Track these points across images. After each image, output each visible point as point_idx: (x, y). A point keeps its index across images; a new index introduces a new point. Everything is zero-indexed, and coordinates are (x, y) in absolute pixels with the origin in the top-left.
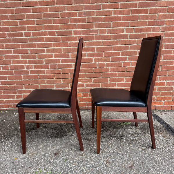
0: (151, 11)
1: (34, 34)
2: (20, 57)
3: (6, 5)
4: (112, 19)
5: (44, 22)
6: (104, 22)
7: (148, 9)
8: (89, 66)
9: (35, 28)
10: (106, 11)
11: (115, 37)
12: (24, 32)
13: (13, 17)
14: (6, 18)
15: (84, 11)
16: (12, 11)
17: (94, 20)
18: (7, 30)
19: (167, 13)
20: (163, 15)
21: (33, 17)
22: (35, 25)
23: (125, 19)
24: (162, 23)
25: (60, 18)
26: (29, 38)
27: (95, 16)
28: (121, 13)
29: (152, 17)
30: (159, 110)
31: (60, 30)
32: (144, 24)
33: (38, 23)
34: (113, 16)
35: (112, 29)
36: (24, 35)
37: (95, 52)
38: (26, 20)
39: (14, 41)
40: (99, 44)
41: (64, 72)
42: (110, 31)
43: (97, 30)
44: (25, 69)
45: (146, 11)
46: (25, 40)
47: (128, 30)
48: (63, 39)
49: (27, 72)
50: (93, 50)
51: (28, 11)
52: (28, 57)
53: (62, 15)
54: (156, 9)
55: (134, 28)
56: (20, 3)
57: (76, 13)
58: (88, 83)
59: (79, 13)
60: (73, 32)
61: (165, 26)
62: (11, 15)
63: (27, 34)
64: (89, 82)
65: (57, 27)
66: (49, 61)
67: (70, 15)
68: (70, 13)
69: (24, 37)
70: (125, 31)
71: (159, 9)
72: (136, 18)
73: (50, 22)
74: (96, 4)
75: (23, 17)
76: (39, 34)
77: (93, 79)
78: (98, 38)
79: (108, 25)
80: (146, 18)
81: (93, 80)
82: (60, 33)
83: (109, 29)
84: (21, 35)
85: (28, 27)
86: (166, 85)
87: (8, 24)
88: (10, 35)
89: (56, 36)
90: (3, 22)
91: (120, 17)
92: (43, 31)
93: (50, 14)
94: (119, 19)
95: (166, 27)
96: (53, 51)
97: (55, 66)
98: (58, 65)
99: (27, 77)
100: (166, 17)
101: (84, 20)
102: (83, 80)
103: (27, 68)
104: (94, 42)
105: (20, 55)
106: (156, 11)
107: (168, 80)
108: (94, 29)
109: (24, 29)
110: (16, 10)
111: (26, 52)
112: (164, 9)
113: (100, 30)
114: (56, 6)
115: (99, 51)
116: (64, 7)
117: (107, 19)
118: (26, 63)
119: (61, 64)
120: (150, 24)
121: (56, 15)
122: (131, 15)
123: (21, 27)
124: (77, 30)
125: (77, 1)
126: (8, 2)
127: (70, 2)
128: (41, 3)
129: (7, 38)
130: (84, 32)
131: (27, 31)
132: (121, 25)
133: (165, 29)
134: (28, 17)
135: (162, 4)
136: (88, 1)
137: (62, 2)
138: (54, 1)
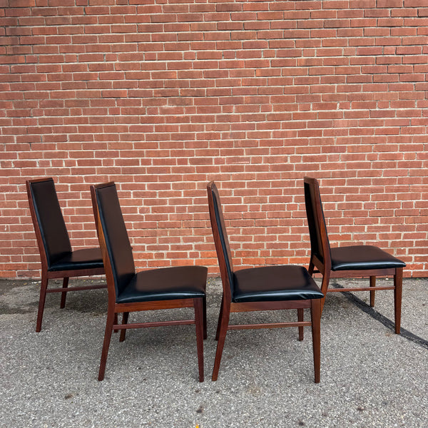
0: (326, 133)
1: (156, 162)
2: (132, 195)
3: (118, 120)
4: (270, 143)
5: (172, 145)
6: (259, 147)
7: (321, 131)
8: (237, 209)
9: (158, 154)
10: (262, 132)
11: (275, 168)
12: (140, 158)
13: (126, 138)
14: (116, 138)
15: (230, 131)
16: (125, 129)
17: (245, 144)
18: (116, 155)
19: (349, 136)
20: (343, 139)
21: (156, 137)
22: (159, 149)
23: (288, 143)
24: (343, 150)
25: (196, 140)
26: (148, 168)
27: (247, 139)
28: (283, 135)
29: (328, 141)
31: (195, 157)
32: (316, 150)
33: (163, 146)
34: (271, 139)
35: (271, 157)
36: (140, 163)
37: (246, 188)
38: (145, 141)
39: (125, 171)
40: (252, 177)
41: (197, 217)
42: (267, 160)
43: (249, 158)
44: (138, 214)
45: (319, 133)
46: (142, 170)
47: (293, 159)
48: (199, 170)
49: (141, 218)
50: (242, 185)
51: (150, 129)
52: (144, 195)
53: (199, 137)
54: (333, 130)
55: (302, 155)
56: (138, 117)
57: (219, 135)
58: (234, 235)
59: (224, 134)
60: (213, 160)
61: (346, 153)
62: (123, 135)
63: (145, 162)
64: (234, 233)
65: (191, 153)
66: (175, 202)
67: (210, 136)
68: (211, 134)
69: (140, 166)
70: (289, 159)
71: (337, 130)
72: (305, 142)
73: (181, 145)
74: (247, 122)
75: (141, 138)
76: (163, 162)
77: (241, 229)
78: (249, 169)
79: (266, 152)
80: (320, 142)
81: (241, 231)
82: (193, 162)
83: (266, 158)
84: (137, 162)
85: (147, 151)
86: (354, 239)
87: (118, 146)
88: (119, 163)
89: (189, 165)
90: (110, 144)
91: (282, 141)
92: (170, 158)
93: (182, 135)
94: (280, 143)
95: (349, 155)
96: (183, 186)
97: (183, 209)
98: (189, 207)
99: (140, 226)
100: (347, 141)
101: (230, 144)
103: (142, 211)
104: (244, 174)
105: (132, 191)
106: (332, 133)
107: (355, 231)
108: (245, 156)
109: (141, 154)
110: (130, 127)
111: (142, 187)
112: (344, 130)
113: (253, 158)
114: (190, 123)
115: (251, 187)
116: (203, 125)
117: (263, 143)
118: (139, 203)
119: (193, 205)
120: (325, 150)
121: (191, 137)
122: (297, 138)
123: (136, 152)
124: (220, 157)
125: (220, 119)
126: (121, 115)
127: (210, 119)
128: (169, 120)
129: (114, 166)
130: (230, 161)
131: (145, 158)
132: (283, 151)
133: (347, 158)
134: (149, 137)
135: (342, 124)
136: (237, 118)
137: (200, 119)
138: (187, 118)
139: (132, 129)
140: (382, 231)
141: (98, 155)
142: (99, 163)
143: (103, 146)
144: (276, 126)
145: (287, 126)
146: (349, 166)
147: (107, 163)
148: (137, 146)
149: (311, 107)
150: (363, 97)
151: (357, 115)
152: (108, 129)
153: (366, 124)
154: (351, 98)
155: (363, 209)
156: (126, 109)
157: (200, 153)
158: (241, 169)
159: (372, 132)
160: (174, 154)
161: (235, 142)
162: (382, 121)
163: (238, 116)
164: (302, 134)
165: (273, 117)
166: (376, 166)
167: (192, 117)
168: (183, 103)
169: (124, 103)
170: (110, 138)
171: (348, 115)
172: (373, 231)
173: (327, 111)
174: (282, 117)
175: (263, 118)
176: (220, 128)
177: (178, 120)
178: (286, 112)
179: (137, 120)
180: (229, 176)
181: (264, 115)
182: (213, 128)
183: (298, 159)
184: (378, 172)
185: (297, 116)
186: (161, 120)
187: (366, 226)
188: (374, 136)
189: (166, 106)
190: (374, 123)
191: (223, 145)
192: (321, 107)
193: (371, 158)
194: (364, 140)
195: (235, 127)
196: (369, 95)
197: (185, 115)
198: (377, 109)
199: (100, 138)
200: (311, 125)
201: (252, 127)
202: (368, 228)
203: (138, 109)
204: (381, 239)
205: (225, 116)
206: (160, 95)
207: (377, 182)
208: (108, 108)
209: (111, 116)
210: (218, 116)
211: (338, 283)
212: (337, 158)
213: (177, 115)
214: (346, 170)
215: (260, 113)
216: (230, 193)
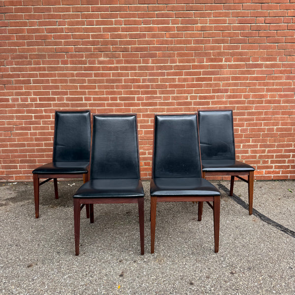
0: (215, 79)
1: (95, 99)
3: (67, 69)
4: (176, 86)
5: (106, 87)
6: (168, 89)
7: (212, 77)
9: (96, 93)
10: (170, 78)
11: (179, 104)
12: (84, 96)
13: (73, 81)
14: (66, 81)
15: (148, 77)
16: (72, 75)
17: (158, 87)
18: (66, 93)
19: (231, 82)
20: (227, 84)
21: (95, 81)
22: (97, 90)
23: (189, 86)
24: (226, 91)
25: (123, 84)
26: (89, 103)
27: (159, 83)
28: (185, 80)
29: (216, 85)
30: (226, 181)
31: (123, 96)
32: (208, 91)
33: (100, 87)
34: (177, 83)
35: (176, 96)
36: (84, 100)
38: (87, 84)
39: (73, 105)
40: (163, 110)
42: (174, 98)
43: (161, 96)
45: (210, 79)
46: (85, 105)
47: (192, 98)
48: (126, 105)
51: (90, 75)
53: (126, 81)
54: (220, 77)
55: (198, 95)
56: (82, 67)
57: (140, 80)
58: (150, 151)
59: (143, 79)
60: (136, 98)
61: (229, 93)
62: (71, 79)
63: (87, 99)
65: (120, 93)
67: (133, 81)
68: (134, 79)
69: (84, 102)
70: (189, 97)
71: (223, 77)
72: (200, 86)
73: (112, 87)
74: (160, 71)
75: (84, 81)
76: (100, 99)
78: (161, 104)
79: (173, 92)
80: (211, 85)
82: (121, 99)
83: (173, 96)
84: (81, 99)
85: (88, 91)
87: (67, 87)
88: (68, 99)
89: (118, 101)
90: (61, 85)
91: (184, 84)
92: (105, 96)
93: (113, 80)
94: (183, 86)
95: (231, 95)
100: (229, 85)
101: (147, 87)
102: (146, 148)
104: (157, 108)
106: (219, 79)
108: (158, 95)
109: (84, 93)
110: (76, 74)
112: (227, 77)
113: (164, 96)
114: (119, 71)
116: (128, 73)
117: (171, 86)
120: (214, 91)
121: (120, 81)
122: (195, 82)
123: (81, 92)
124: (140, 95)
125: (141, 68)
126: (69, 65)
127: (133, 68)
128: (104, 69)
129: (65, 102)
130: (148, 98)
131: (87, 96)
132: (185, 92)
133: (230, 97)
134: (89, 81)
135: (226, 73)
136: (152, 68)
137: (126, 68)
138: (117, 67)
139: (78, 75)
140: (252, 148)
141: (54, 93)
142: (54, 99)
143: (57, 87)
144: (180, 74)
145: (187, 74)
146: (231, 103)
147: (59, 99)
148: (81, 87)
149: (205, 61)
150: (241, 54)
151: (237, 66)
152: (60, 75)
153: (243, 73)
154: (233, 54)
155: (240, 133)
156: (73, 61)
157: (127, 93)
158: (155, 104)
159: (247, 79)
160: (108, 93)
161: (151, 85)
162: (254, 71)
163: (153, 66)
164: (198, 80)
165: (178, 67)
166: (249, 102)
167: (121, 67)
168: (114, 56)
169: (72, 56)
170: (61, 81)
171: (230, 66)
172: (246, 148)
173: (216, 63)
174: (184, 67)
175: (171, 68)
176: (141, 75)
177: (111, 69)
178: (187, 64)
179: (81, 69)
180: (147, 109)
181: (172, 66)
182: (135, 75)
183: (195, 98)
184: (250, 107)
185: (195, 67)
186: (98, 69)
187: (242, 145)
188: (248, 81)
189: (102, 59)
190: (249, 72)
191: (143, 87)
192: (212, 60)
193: (246, 97)
194: (242, 84)
195: (151, 75)
196: (245, 52)
197: (115, 65)
198: (251, 62)
199: (55, 81)
200: (205, 73)
201: (163, 74)
202: (243, 146)
203: (81, 60)
204: (252, 153)
205: (144, 66)
206: (97, 51)
207: (249, 114)
208: (60, 60)
209: (62, 65)
210: (139, 67)
211: (222, 183)
212: (222, 97)
213: (110, 65)
214: (228, 105)
215: (169, 64)
216: (148, 121)
